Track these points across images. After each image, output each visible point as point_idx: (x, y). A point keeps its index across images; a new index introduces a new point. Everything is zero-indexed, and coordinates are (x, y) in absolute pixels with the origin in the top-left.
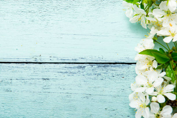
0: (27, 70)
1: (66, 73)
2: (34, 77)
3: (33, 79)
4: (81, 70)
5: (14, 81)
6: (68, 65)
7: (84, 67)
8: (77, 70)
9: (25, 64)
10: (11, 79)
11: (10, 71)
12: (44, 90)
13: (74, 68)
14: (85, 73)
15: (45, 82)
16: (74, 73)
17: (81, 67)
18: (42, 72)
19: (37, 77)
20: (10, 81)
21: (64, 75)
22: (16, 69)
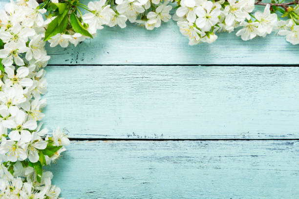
0: (235, 147)
1: (275, 149)
2: (243, 154)
3: (242, 156)
4: (289, 146)
5: (223, 158)
6: (276, 142)
7: (293, 143)
8: (285, 146)
9: (233, 141)
10: (220, 157)
11: (218, 148)
12: (253, 167)
13: (282, 144)
14: (293, 150)
15: (254, 159)
16: (283, 150)
17: (289, 143)
18: (250, 149)
19: (245, 154)
20: (219, 158)
21: (272, 152)
22: (224, 146)
